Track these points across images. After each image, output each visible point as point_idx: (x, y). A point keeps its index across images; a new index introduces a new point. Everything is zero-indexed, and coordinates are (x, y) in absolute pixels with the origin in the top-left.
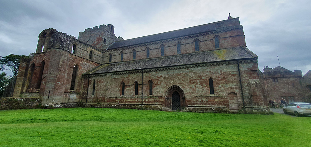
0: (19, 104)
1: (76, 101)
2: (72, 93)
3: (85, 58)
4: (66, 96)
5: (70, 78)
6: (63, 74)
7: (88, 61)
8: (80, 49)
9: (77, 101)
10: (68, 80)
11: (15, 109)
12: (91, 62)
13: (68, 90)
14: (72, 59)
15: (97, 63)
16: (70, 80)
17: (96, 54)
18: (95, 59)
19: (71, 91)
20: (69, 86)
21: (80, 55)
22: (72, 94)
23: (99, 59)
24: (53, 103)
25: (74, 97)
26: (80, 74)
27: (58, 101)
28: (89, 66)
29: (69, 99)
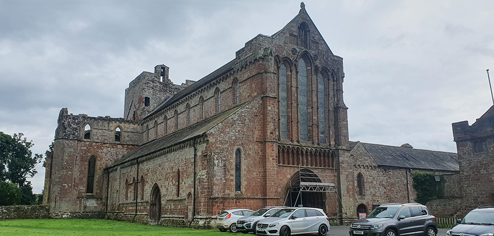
0: (26, 213)
1: (96, 210)
2: (88, 198)
3: (106, 142)
4: (80, 203)
5: (84, 177)
6: (70, 173)
7: (113, 145)
8: (96, 131)
9: (99, 209)
10: (81, 179)
11: (22, 219)
12: (119, 146)
13: (83, 194)
14: (85, 148)
15: (132, 145)
16: (85, 180)
17: (129, 130)
18: (127, 138)
19: (88, 196)
20: (83, 188)
21: (98, 139)
22: (89, 200)
23: (135, 137)
24: (60, 212)
25: (92, 204)
26: (100, 169)
27: (66, 210)
28: (116, 153)
29: (85, 207)
